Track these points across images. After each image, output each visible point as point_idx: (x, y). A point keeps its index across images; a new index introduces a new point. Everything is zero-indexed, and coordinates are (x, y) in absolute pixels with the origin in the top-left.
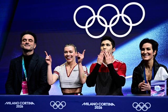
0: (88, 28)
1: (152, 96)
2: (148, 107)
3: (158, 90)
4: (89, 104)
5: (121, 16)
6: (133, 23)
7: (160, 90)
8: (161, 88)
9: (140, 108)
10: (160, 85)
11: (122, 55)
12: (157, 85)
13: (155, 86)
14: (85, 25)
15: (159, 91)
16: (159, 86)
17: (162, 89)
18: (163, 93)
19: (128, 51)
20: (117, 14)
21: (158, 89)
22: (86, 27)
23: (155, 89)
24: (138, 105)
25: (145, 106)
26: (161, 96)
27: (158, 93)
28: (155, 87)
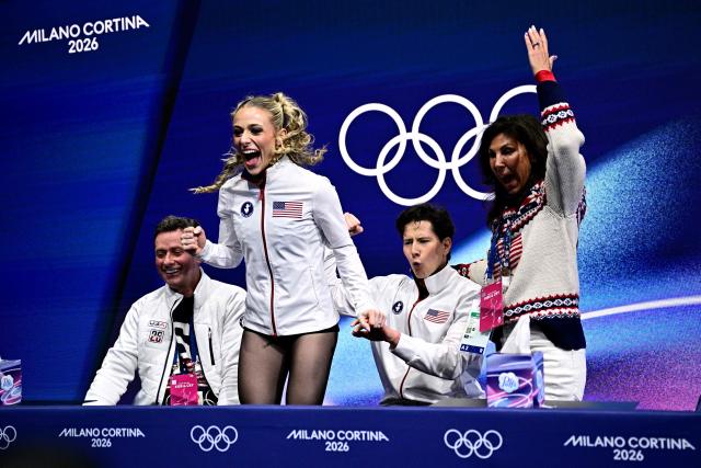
0: (386, 176)
1: (493, 407)
2: (494, 446)
3: (509, 389)
4: (309, 435)
7: (516, 388)
8: (520, 382)
9: (469, 450)
10: (518, 372)
12: (507, 372)
13: (500, 373)
14: (373, 166)
15: (514, 392)
16: (511, 375)
17: (522, 385)
18: (527, 397)
21: (511, 383)
22: (379, 171)
23: (501, 385)
24: (463, 439)
25: (485, 440)
26: (522, 408)
27: (512, 397)
28: (502, 377)
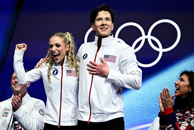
5: (147, 39)
6: (163, 48)
11: (149, 91)
19: (156, 87)
20: (141, 35)
